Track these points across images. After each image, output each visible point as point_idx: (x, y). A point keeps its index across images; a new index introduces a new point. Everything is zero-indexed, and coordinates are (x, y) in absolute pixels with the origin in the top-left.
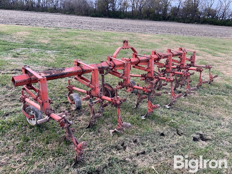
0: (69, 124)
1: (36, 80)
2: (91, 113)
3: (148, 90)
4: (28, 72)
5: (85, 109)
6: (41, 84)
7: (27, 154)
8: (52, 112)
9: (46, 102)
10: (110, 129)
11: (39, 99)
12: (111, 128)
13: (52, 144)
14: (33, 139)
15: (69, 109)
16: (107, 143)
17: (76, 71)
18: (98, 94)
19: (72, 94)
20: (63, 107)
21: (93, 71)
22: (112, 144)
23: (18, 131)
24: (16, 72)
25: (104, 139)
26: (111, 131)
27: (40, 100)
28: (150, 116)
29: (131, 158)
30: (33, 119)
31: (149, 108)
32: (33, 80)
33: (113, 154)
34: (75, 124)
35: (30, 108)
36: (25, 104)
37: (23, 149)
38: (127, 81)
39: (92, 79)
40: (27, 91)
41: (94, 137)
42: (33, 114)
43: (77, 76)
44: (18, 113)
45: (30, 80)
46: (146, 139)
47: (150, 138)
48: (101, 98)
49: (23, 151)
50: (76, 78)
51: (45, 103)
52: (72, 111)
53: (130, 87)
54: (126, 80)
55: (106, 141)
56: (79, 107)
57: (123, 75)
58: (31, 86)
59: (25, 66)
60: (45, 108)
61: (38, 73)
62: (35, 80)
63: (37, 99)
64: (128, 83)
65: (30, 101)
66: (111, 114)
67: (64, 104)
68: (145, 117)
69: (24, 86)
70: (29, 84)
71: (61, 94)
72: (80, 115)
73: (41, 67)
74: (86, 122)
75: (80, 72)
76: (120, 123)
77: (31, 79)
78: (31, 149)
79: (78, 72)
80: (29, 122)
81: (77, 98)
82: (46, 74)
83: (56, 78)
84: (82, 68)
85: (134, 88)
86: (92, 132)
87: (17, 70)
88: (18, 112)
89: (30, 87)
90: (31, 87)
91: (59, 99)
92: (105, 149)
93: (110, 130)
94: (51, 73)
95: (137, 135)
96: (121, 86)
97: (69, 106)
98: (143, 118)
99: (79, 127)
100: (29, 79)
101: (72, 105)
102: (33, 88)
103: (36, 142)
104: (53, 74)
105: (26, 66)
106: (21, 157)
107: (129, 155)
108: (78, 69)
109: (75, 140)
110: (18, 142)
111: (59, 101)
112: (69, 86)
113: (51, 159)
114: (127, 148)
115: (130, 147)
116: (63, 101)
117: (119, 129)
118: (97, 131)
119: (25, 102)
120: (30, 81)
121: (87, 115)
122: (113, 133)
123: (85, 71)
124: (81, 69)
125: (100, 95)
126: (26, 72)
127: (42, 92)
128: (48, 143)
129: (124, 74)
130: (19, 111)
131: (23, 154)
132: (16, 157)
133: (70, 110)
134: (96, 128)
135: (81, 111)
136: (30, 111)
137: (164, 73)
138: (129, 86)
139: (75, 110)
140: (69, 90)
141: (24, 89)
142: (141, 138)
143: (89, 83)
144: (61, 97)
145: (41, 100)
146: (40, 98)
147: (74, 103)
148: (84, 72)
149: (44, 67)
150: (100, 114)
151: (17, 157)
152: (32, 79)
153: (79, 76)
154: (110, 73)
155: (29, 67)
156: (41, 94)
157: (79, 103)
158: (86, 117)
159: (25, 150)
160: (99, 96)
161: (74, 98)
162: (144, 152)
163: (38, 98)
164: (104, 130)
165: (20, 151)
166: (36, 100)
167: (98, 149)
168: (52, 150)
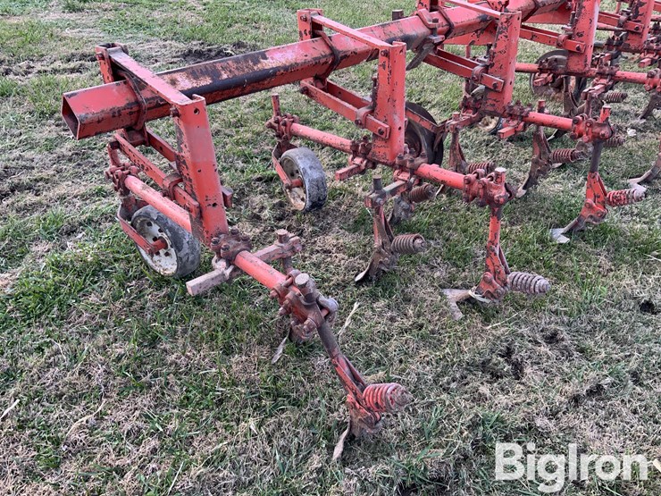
0: (324, 313)
1: (161, 108)
2: (376, 231)
3: (597, 130)
4: (123, 74)
5: (339, 204)
6: (186, 129)
7: (159, 403)
8: (243, 246)
9: (215, 205)
10: (442, 287)
11: (185, 194)
12: (450, 283)
13: (246, 354)
14: (174, 335)
15: (281, 205)
16: (447, 350)
17: (309, 58)
18: (400, 158)
19: (288, 153)
20: (259, 196)
21: (385, 59)
22: (467, 357)
23: (116, 298)
24: (81, 65)
25: (433, 332)
26: (454, 295)
27: (188, 198)
28: (588, 232)
29: (553, 415)
30: (162, 252)
31: (590, 201)
32: (148, 109)
33: (479, 399)
34: (314, 265)
35: (148, 215)
36: (129, 198)
37: (144, 379)
38: (502, 92)
39: (380, 95)
40: (131, 155)
41: (392, 319)
42: (160, 235)
43: (311, 80)
44: (107, 224)
45: (135, 109)
46: (589, 328)
47: (603, 326)
48: (413, 171)
49: (142, 388)
50: (305, 91)
51: (210, 211)
52: (294, 212)
53: (513, 119)
54: (500, 89)
55: (439, 340)
56: (319, 200)
57: (486, 68)
58: (142, 131)
59: (109, 46)
60: (213, 230)
61: (166, 77)
62: (158, 105)
63: (174, 191)
64: (505, 103)
65: (145, 192)
66: (438, 224)
67: (261, 187)
68: (568, 234)
69: (117, 135)
70: (136, 124)
71: (244, 147)
72: (325, 230)
73: (162, 43)
74: (352, 259)
75: (326, 62)
76: (495, 273)
77: (138, 103)
78: (172, 378)
79: (316, 63)
80: (150, 262)
81: (311, 168)
82: (196, 78)
83: (236, 93)
84: (331, 48)
85: (528, 123)
86: (382, 303)
87: (83, 57)
88: (106, 219)
89: (139, 138)
90: (143, 136)
91: (240, 165)
92: (443, 374)
93: (447, 292)
94: (214, 73)
95: (556, 313)
96: (470, 115)
97: (280, 193)
98: (560, 236)
99: (328, 280)
100: (129, 105)
101: (290, 191)
102: (150, 142)
103: (184, 346)
104: (225, 76)
105: (113, 45)
106: (137, 413)
107: (546, 405)
108: (317, 50)
109: (347, 369)
110: (119, 350)
111: (243, 172)
112: (277, 122)
113: (252, 424)
114: (528, 370)
115: (536, 367)
116: (257, 176)
117: (489, 292)
118: (397, 295)
119: (126, 191)
120: (139, 111)
121: (349, 230)
122: (464, 304)
123: (342, 58)
124: (328, 52)
125: (412, 161)
126: (117, 72)
127: (194, 164)
128: (228, 351)
129: (492, 65)
130: (109, 217)
131: (144, 401)
132: (121, 415)
133: (286, 208)
134: (393, 285)
135: (328, 214)
136: (150, 224)
137: (614, 52)
138: (511, 115)
139: (306, 211)
140: (279, 136)
141: (116, 145)
142: (569, 324)
143: (363, 111)
144: (247, 159)
145: (192, 195)
146: (188, 189)
147: (301, 185)
148: (338, 60)
149: (173, 43)
150: (418, 241)
151: (125, 416)
152: (146, 104)
153: (320, 79)
154: (427, 60)
155: (125, 50)
156: (189, 172)
157: (320, 184)
158: (348, 239)
159: (150, 386)
160: (408, 164)
161: (301, 166)
162: (599, 387)
163: (177, 189)
164: (423, 291)
165: (130, 388)
166: (170, 194)
167: (418, 374)
168: (250, 383)
